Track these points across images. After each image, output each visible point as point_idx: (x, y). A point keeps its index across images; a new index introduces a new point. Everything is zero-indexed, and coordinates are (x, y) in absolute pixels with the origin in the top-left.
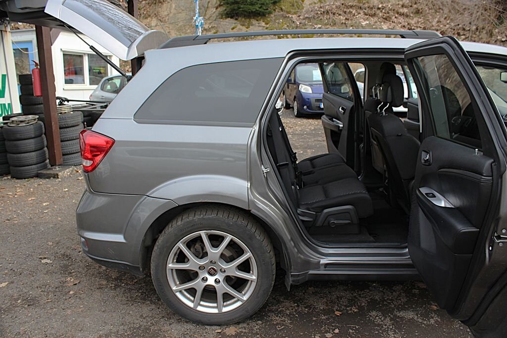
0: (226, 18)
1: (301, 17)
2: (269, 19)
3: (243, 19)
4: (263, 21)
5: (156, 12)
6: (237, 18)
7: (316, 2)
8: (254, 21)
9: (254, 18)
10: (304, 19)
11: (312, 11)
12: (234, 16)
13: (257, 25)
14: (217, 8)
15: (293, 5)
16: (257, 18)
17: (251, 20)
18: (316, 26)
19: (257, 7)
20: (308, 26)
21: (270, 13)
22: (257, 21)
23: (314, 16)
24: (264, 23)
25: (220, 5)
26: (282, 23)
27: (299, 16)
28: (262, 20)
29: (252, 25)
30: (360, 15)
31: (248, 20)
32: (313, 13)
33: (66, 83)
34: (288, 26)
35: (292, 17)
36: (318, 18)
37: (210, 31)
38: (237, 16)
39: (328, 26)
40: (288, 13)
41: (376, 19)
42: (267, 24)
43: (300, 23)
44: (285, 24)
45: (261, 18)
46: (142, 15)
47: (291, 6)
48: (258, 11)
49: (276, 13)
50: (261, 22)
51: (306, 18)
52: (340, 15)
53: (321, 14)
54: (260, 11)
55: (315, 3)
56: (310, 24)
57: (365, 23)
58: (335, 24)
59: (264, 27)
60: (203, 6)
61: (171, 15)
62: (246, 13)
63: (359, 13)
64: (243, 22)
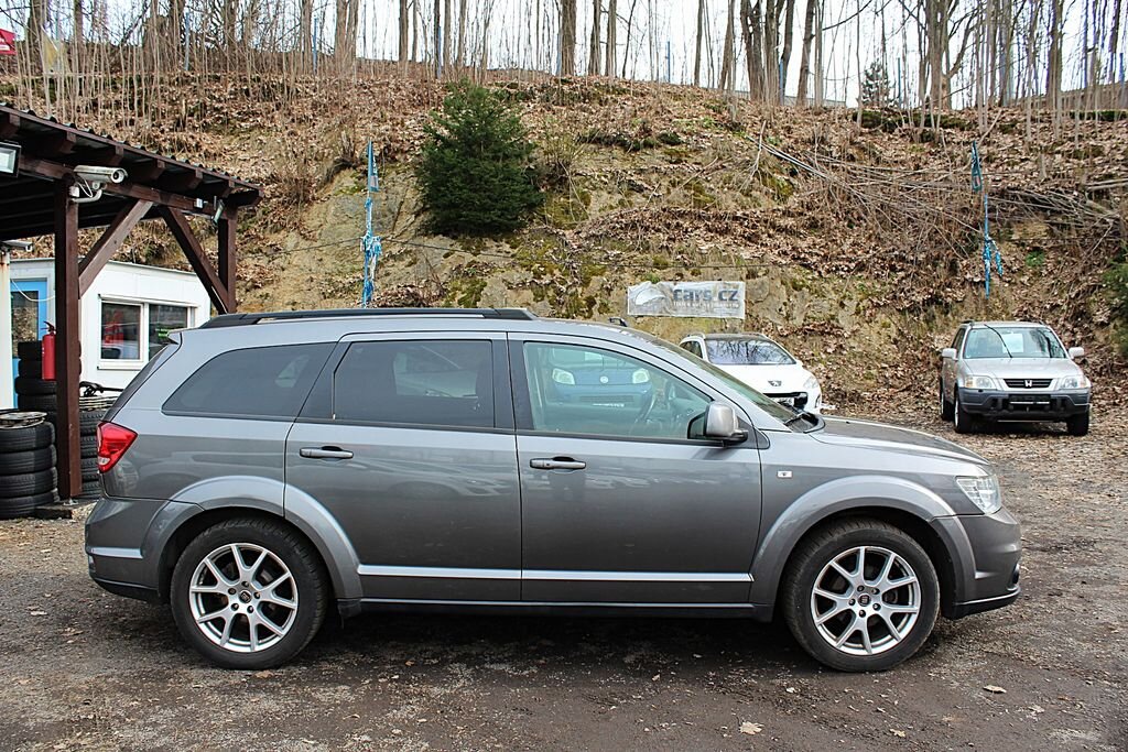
0: (436, 234)
1: (583, 235)
2: (518, 238)
3: (468, 238)
4: (507, 243)
5: (297, 221)
6: (455, 234)
7: (614, 205)
8: (489, 243)
9: (489, 236)
10: (586, 239)
11: (603, 223)
12: (450, 230)
13: (495, 248)
14: (417, 215)
15: (567, 212)
16: (494, 236)
17: (484, 240)
18: (610, 252)
19: (493, 216)
20: (595, 253)
21: (522, 226)
22: (496, 241)
23: (607, 232)
24: (508, 246)
25: (424, 210)
26: (544, 246)
27: (579, 233)
28: (504, 240)
29: (485, 248)
30: (697, 232)
31: (476, 239)
32: (605, 228)
33: (102, 357)
34: (554, 252)
35: (564, 235)
36: (614, 236)
37: (403, 260)
38: (456, 230)
39: (632, 254)
40: (558, 226)
41: (729, 238)
42: (513, 247)
43: (579, 247)
44: (551, 248)
45: (502, 237)
47: (563, 213)
48: (495, 221)
49: (535, 226)
50: (503, 243)
51: (594, 235)
52: (658, 230)
53: (622, 228)
54: (501, 223)
55: (611, 207)
56: (600, 248)
57: (707, 247)
58: (648, 248)
59: (508, 253)
60: (390, 210)
61: (325, 227)
62: (472, 226)
63: (697, 228)
64: (468, 242)
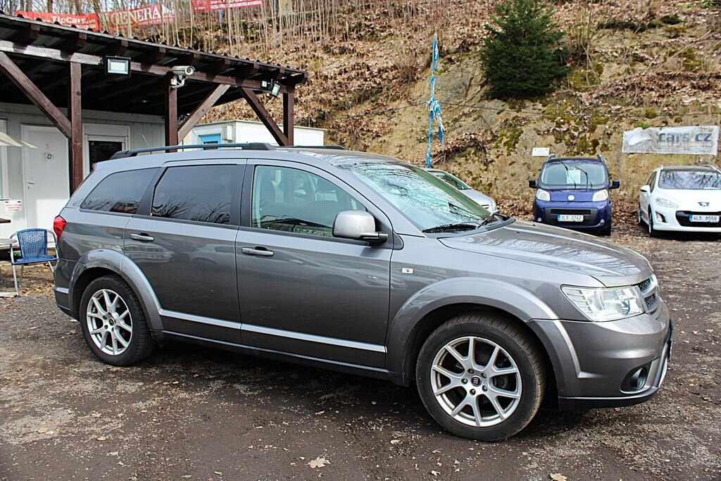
0: (493, 99)
1: (594, 96)
2: (548, 99)
3: (514, 100)
4: (540, 103)
5: (406, 93)
6: (506, 98)
7: (621, 73)
8: (528, 103)
9: (528, 99)
10: (597, 98)
11: (610, 87)
12: (502, 96)
13: (532, 107)
14: (482, 86)
15: (585, 79)
16: (532, 99)
17: (525, 101)
18: (612, 107)
20: (601, 108)
21: (552, 91)
22: (532, 102)
23: (613, 93)
24: (541, 105)
25: (486, 83)
26: (566, 104)
27: (591, 94)
28: (538, 101)
29: (525, 107)
30: (684, 89)
31: (520, 101)
32: (610, 90)
34: (572, 109)
35: (581, 96)
36: (618, 95)
37: (471, 117)
38: (506, 95)
39: (630, 107)
40: (578, 89)
41: (710, 93)
42: (544, 106)
43: (590, 104)
44: (570, 105)
45: (538, 98)
46: (390, 97)
47: (580, 81)
48: (531, 88)
49: (561, 91)
50: (537, 103)
51: (602, 96)
52: (652, 90)
53: (623, 89)
54: (535, 89)
55: (619, 74)
56: (606, 104)
57: (690, 100)
58: (642, 103)
59: (540, 110)
60: (463, 84)
61: (423, 97)
63: (684, 86)
64: (513, 103)
